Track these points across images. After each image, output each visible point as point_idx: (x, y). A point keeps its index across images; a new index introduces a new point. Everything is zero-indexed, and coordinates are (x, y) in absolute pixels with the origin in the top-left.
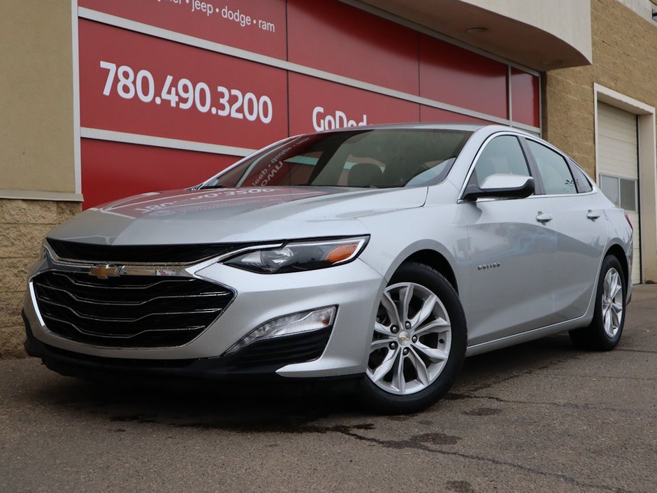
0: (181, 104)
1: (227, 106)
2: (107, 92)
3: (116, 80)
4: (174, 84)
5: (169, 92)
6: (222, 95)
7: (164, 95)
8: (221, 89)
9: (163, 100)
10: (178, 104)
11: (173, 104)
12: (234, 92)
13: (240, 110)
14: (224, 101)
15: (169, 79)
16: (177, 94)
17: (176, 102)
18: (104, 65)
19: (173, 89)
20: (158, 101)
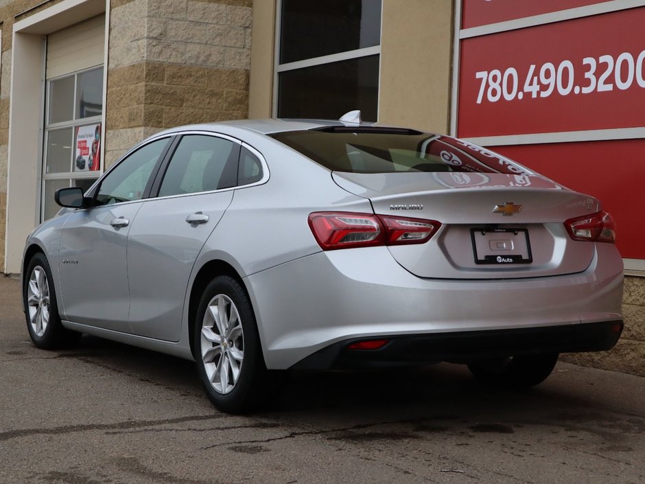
0: (542, 92)
1: (593, 79)
2: (479, 101)
3: (487, 86)
4: (537, 73)
5: (531, 84)
6: (588, 67)
7: (527, 88)
8: (586, 61)
9: (525, 94)
10: (538, 93)
11: (534, 96)
12: (602, 59)
13: (610, 80)
14: (589, 75)
15: (533, 67)
16: (539, 82)
17: (538, 92)
18: (479, 75)
19: (536, 78)
20: (521, 96)
